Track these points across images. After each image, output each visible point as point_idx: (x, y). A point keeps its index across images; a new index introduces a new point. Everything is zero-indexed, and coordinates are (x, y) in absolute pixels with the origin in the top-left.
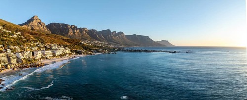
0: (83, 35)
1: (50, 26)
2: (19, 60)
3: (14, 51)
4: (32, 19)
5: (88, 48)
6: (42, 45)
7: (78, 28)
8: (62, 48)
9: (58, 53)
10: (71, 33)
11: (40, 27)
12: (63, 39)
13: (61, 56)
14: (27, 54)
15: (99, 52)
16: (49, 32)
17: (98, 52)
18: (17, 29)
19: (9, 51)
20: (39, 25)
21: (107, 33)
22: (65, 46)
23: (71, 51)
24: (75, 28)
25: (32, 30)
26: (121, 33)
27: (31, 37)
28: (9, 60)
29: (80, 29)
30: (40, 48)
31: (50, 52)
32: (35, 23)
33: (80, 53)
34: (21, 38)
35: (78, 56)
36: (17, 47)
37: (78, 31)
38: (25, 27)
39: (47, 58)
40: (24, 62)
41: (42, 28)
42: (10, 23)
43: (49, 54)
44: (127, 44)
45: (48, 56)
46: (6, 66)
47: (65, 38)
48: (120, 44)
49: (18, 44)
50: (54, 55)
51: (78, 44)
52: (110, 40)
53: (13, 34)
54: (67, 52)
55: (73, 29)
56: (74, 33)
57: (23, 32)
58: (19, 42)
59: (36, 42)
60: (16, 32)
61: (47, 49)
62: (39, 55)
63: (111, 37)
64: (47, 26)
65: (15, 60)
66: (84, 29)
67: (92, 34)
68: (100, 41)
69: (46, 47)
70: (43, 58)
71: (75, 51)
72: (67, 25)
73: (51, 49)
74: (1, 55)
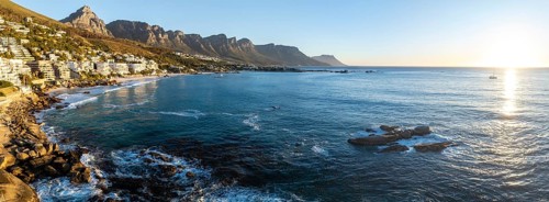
0: (175, 44)
1: (112, 28)
2: (73, 74)
3: (62, 58)
4: (79, 13)
5: (189, 64)
6: (107, 55)
7: (166, 30)
9: (138, 68)
10: (152, 39)
11: (95, 27)
13: (143, 73)
14: (86, 65)
15: (209, 70)
17: (207, 69)
18: (57, 26)
19: (53, 57)
20: (94, 24)
21: (219, 41)
22: (148, 58)
23: (160, 67)
24: (161, 30)
26: (245, 41)
27: (85, 41)
28: (57, 73)
29: (170, 32)
30: (104, 59)
31: (124, 65)
32: (85, 20)
33: (176, 71)
35: (172, 74)
36: (67, 53)
37: (166, 36)
38: (68, 24)
39: (119, 76)
40: (84, 77)
41: (98, 31)
43: (123, 68)
45: (122, 73)
47: (144, 45)
49: (67, 49)
50: (131, 71)
51: (171, 56)
53: (53, 33)
54: (153, 67)
55: (156, 33)
56: (158, 39)
57: (68, 31)
58: (67, 45)
59: (96, 49)
60: (58, 29)
61: (117, 60)
62: (105, 69)
63: (228, 48)
64: (108, 27)
65: (68, 73)
66: (177, 32)
67: (193, 42)
68: (208, 55)
69: (114, 57)
70: (112, 75)
71: (167, 67)
72: (145, 25)
73: (124, 61)
74: (41, 63)
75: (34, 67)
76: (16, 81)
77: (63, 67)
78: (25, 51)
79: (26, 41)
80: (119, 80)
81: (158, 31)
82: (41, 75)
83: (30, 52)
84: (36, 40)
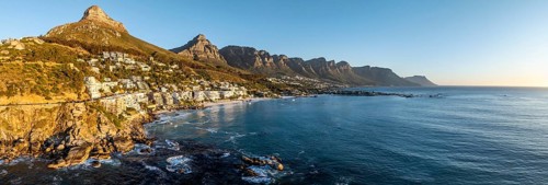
0: (279, 67)
1: (225, 52)
2: (176, 101)
3: (170, 90)
4: (195, 41)
5: (275, 89)
6: (206, 83)
7: (271, 54)
8: (234, 88)
9: (227, 94)
10: (259, 62)
12: (241, 75)
13: (231, 98)
14: (186, 94)
16: (223, 62)
17: (290, 93)
18: (172, 59)
19: (164, 90)
20: (207, 50)
21: (319, 64)
22: (239, 85)
23: (248, 93)
24: (267, 55)
25: (196, 58)
26: (344, 63)
27: (192, 71)
28: (165, 101)
29: (275, 57)
30: (203, 87)
31: (216, 92)
32: (200, 47)
33: (260, 95)
34: (178, 74)
35: (258, 99)
36: (174, 86)
37: (271, 60)
38: (184, 53)
39: (211, 101)
40: (182, 103)
41: (212, 56)
42: (161, 49)
43: (215, 95)
44: (352, 83)
45: (213, 99)
46: (161, 107)
47: (243, 72)
48: (341, 82)
49: (175, 81)
50: (222, 97)
51: (263, 82)
52: (323, 76)
53: (167, 68)
54: (241, 93)
55: (263, 58)
56: (264, 63)
57: (180, 63)
58: (177, 78)
59: (199, 78)
60: (172, 64)
61: (213, 88)
62: (201, 96)
63: (327, 70)
64: (221, 52)
65: (172, 101)
66: (282, 56)
67: (296, 65)
68: (308, 77)
69: (211, 86)
70: (206, 100)
71: (255, 92)
72: (252, 50)
73: (218, 89)
74: (155, 94)
75: (150, 97)
76: (137, 107)
77: (169, 96)
78: (147, 86)
79: (147, 78)
80: (210, 104)
81: (265, 55)
82: (154, 102)
83: (150, 86)
84: (154, 75)
